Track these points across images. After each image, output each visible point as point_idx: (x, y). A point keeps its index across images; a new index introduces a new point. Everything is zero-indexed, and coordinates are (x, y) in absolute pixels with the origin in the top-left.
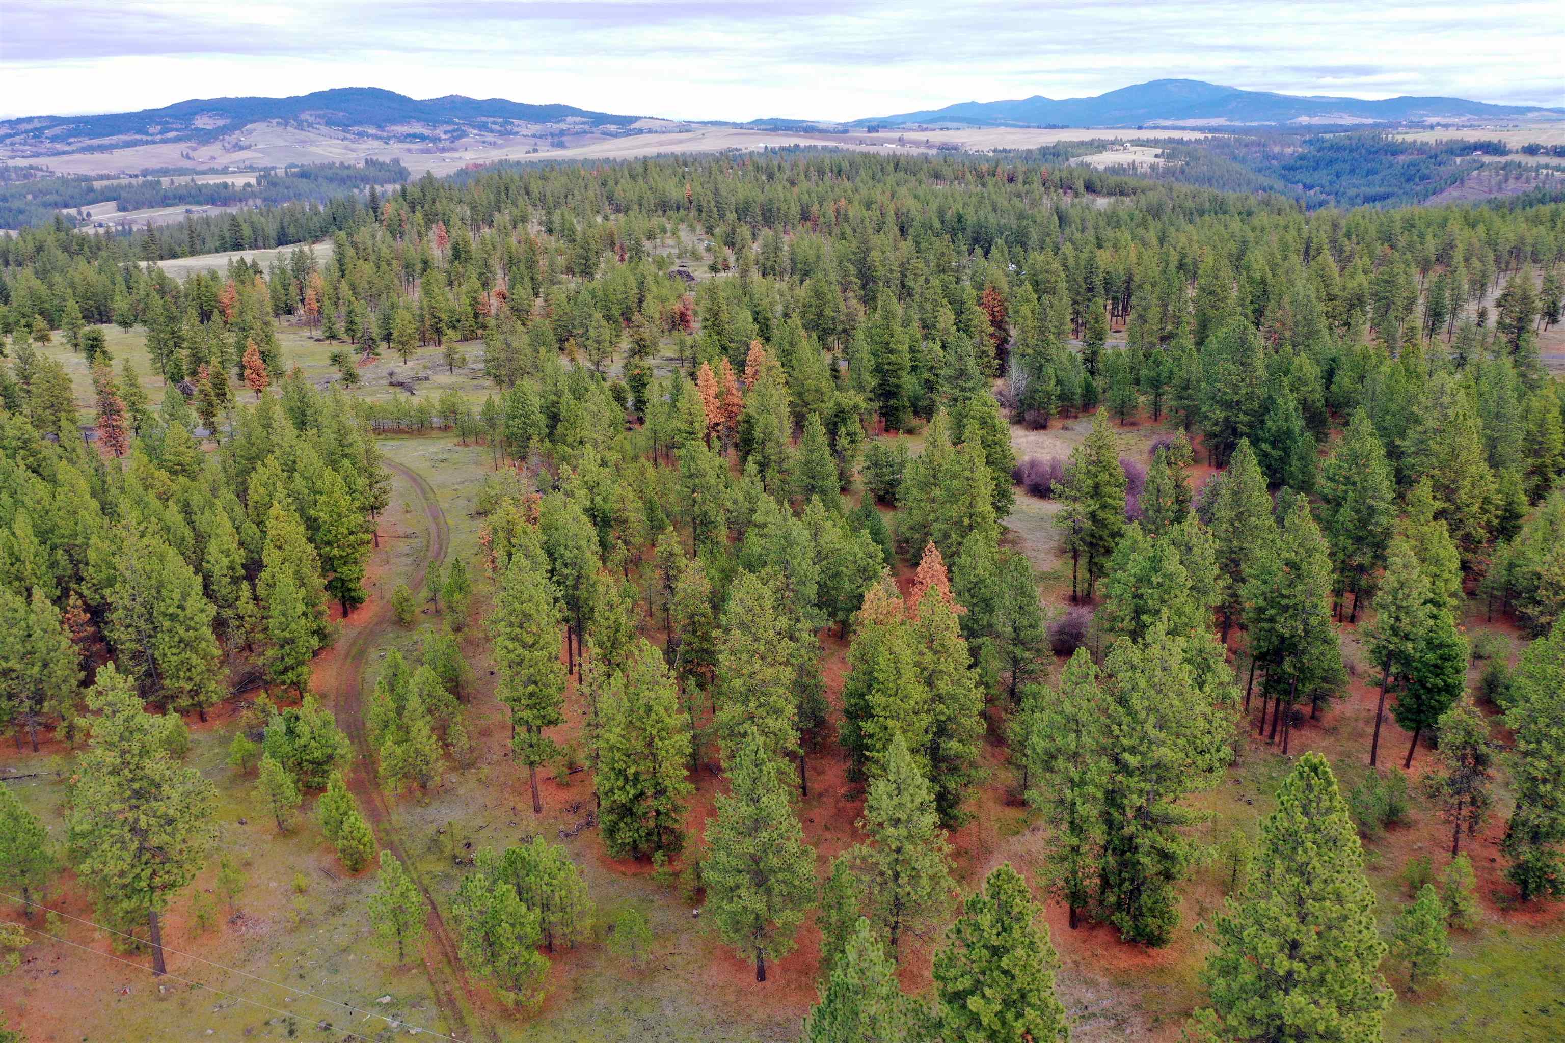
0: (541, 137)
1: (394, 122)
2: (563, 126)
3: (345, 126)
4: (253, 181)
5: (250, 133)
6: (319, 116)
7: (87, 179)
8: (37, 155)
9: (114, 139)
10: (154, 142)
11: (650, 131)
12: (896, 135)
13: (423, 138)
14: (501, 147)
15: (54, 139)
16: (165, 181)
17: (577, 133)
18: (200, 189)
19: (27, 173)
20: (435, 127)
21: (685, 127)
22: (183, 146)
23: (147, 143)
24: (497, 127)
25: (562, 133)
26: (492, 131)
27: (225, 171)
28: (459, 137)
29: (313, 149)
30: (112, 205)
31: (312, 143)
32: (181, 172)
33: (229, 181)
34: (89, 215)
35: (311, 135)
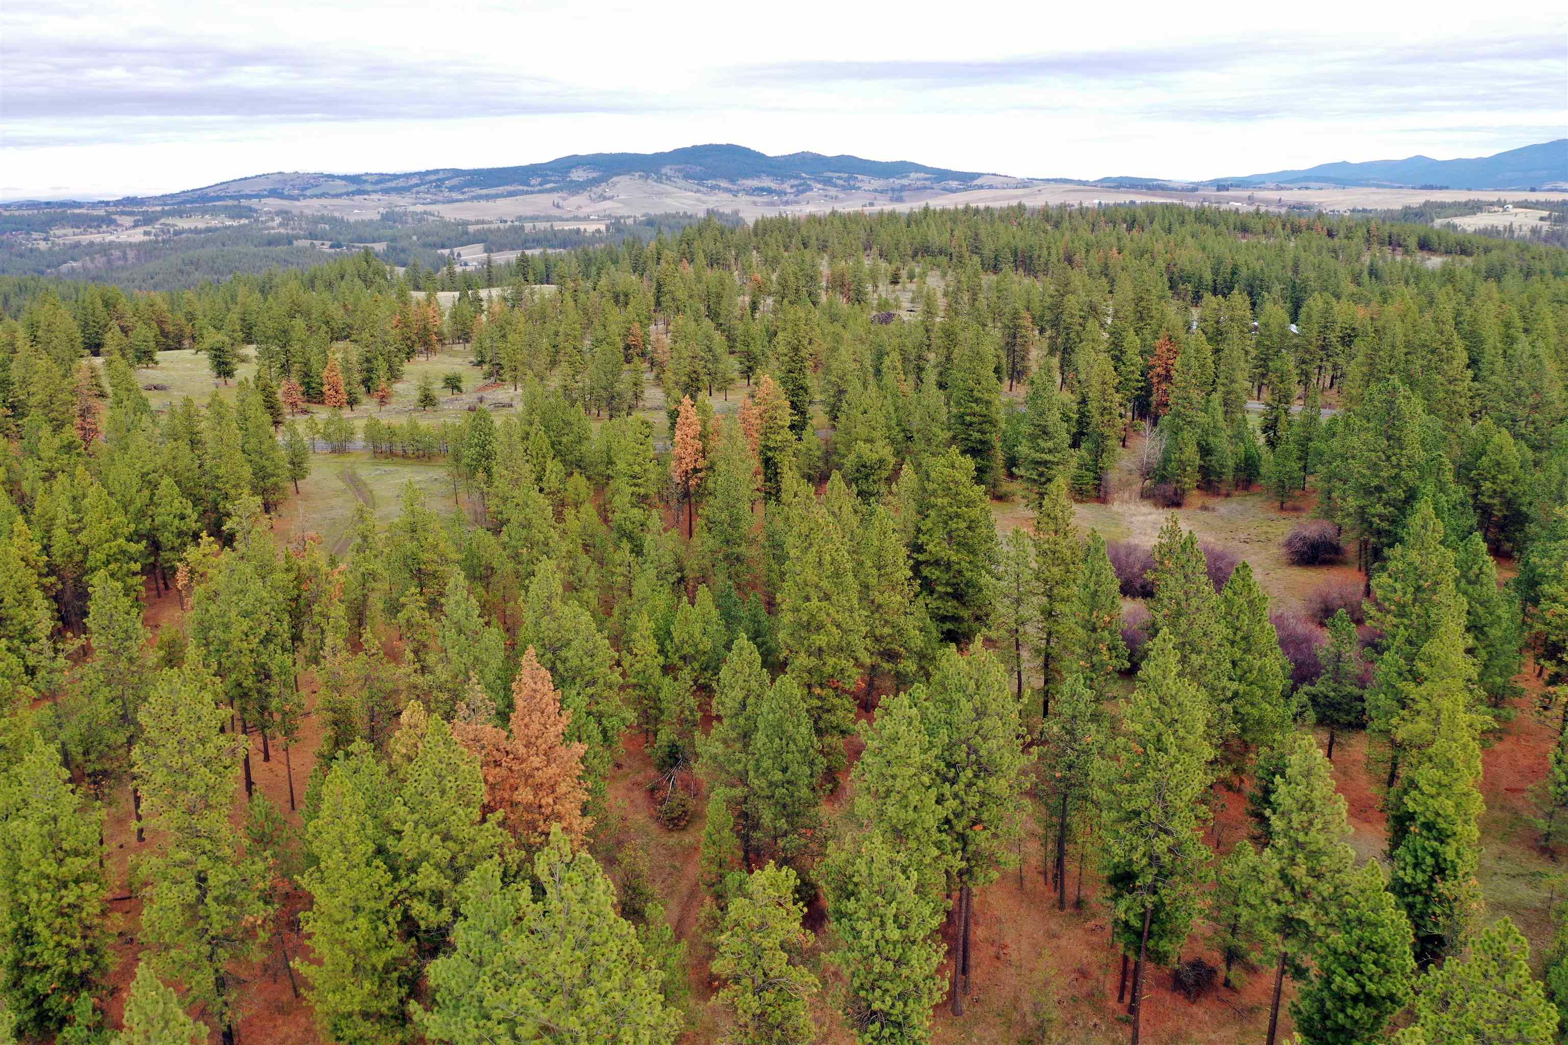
0: (882, 192)
1: (746, 176)
2: (905, 182)
3: (700, 179)
4: (603, 228)
5: (614, 184)
6: (680, 171)
7: (466, 223)
8: (434, 202)
9: (501, 189)
10: (532, 193)
11: (991, 187)
12: (1247, 193)
13: (770, 191)
14: (842, 201)
15: (451, 189)
16: (528, 226)
17: (918, 189)
18: (555, 233)
19: (420, 218)
20: (783, 182)
21: (1026, 184)
22: (555, 197)
23: (527, 193)
24: (841, 182)
25: (903, 188)
26: (836, 186)
27: (587, 219)
28: (804, 191)
29: (668, 201)
30: (481, 246)
31: (667, 194)
32: (548, 219)
33: (582, 227)
34: (459, 255)
35: (668, 188)
